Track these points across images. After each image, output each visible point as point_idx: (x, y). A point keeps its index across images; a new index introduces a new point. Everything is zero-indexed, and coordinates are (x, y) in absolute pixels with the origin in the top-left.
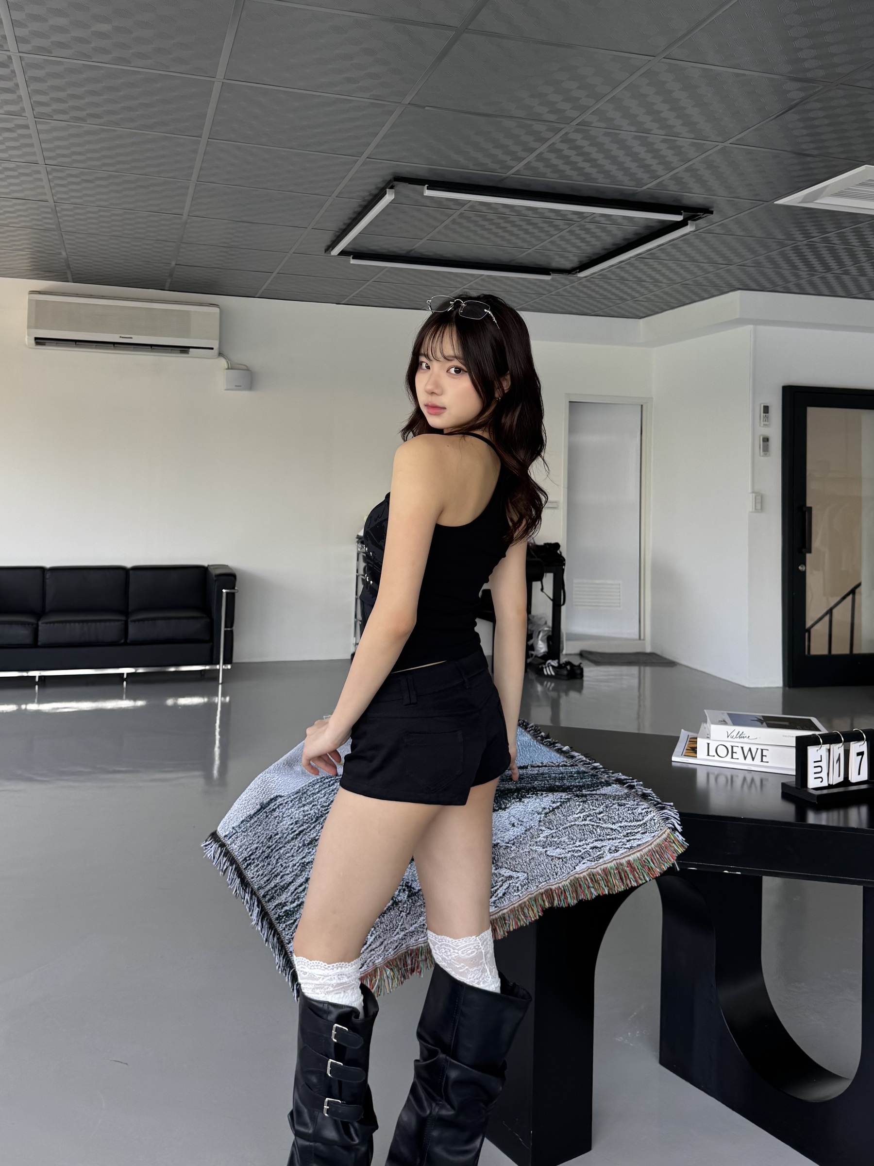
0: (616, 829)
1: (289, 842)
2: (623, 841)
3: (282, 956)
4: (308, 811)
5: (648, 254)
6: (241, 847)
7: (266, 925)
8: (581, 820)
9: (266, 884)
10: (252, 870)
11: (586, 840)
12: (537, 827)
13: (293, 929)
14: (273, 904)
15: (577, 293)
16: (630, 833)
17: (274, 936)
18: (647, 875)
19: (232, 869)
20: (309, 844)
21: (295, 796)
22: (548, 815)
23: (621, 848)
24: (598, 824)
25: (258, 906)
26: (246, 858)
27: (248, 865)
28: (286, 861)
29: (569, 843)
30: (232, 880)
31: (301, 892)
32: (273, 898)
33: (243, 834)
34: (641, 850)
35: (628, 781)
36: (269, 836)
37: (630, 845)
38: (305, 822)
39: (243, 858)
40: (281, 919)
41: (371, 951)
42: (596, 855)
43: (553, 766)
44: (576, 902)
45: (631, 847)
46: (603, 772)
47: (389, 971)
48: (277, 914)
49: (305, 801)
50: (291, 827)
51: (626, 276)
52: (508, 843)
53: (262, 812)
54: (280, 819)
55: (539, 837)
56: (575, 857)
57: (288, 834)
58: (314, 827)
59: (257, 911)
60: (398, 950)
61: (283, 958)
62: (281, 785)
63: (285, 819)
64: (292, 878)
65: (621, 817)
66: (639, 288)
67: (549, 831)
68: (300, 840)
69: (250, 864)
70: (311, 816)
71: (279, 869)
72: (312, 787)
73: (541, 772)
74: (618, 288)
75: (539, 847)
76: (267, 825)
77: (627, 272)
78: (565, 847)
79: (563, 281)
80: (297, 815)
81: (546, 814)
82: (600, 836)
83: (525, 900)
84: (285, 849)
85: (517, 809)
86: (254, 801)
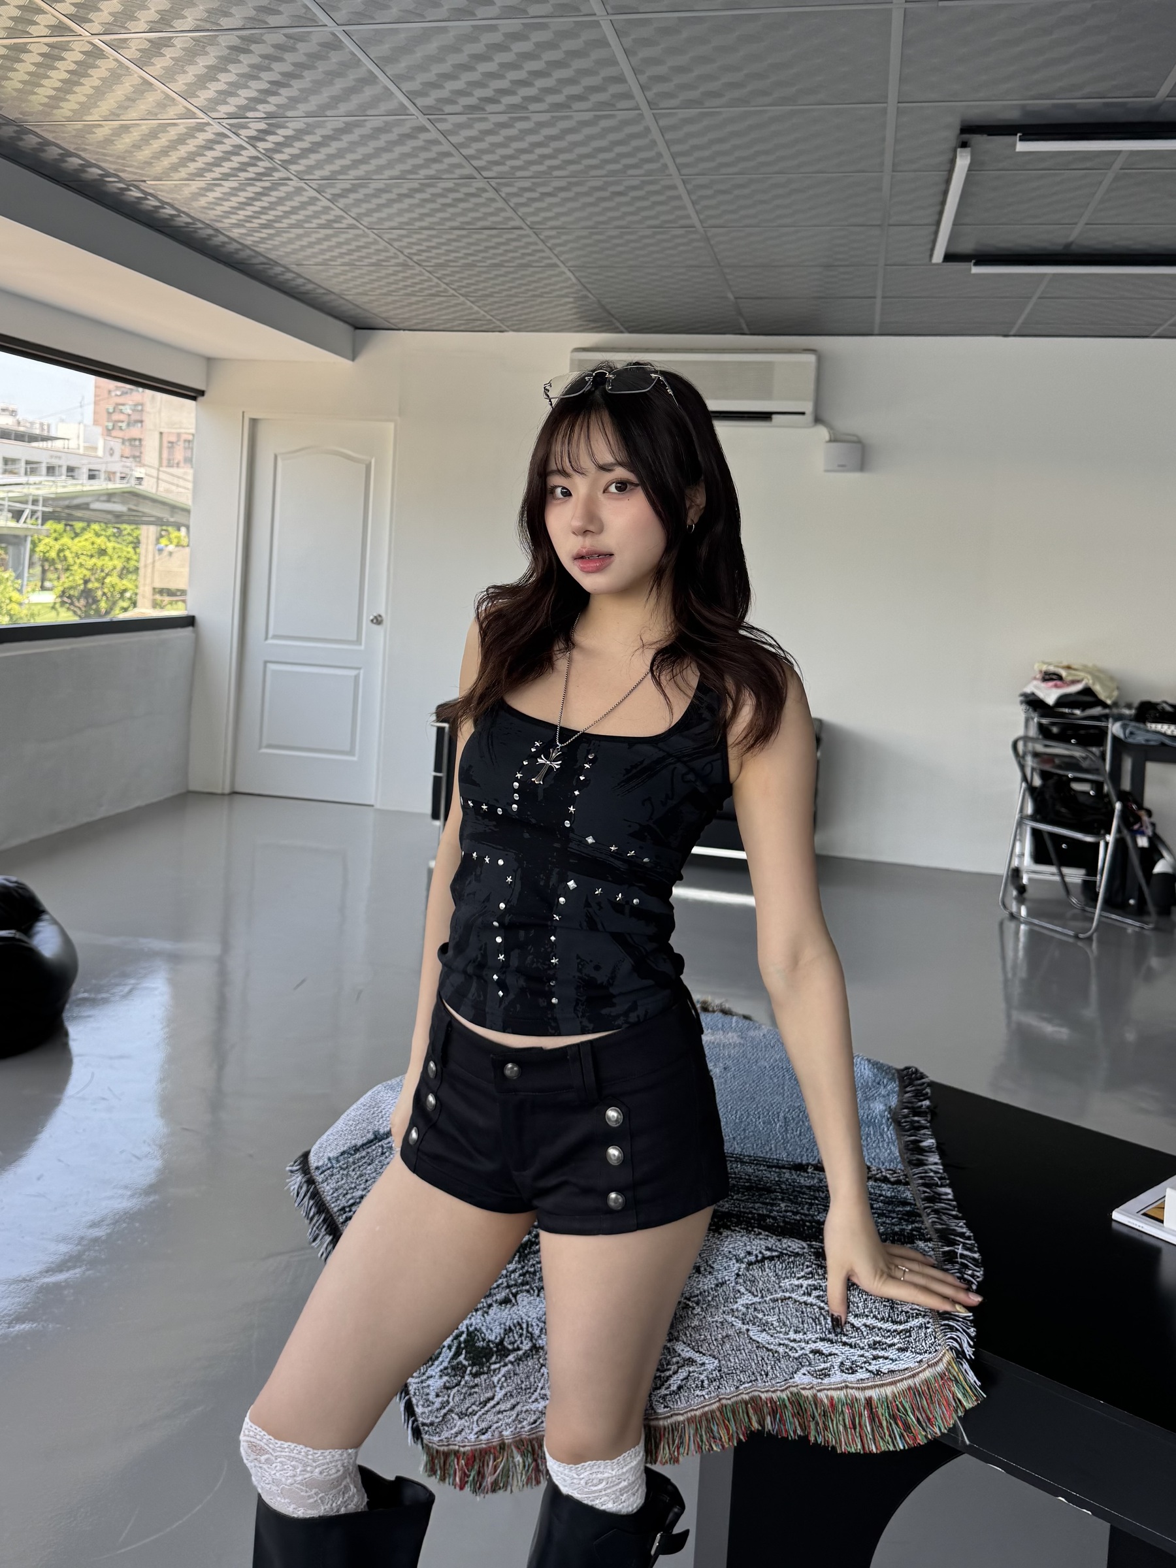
2: (867, 1354)
6: (337, 1190)
12: (733, 1284)
16: (880, 1343)
22: (751, 1267)
23: (862, 1368)
26: (343, 1208)
29: (778, 1329)
30: (317, 1236)
33: (341, 1172)
34: (899, 1382)
35: (958, 1240)
37: (878, 1367)
39: (340, 1207)
42: (819, 1368)
45: (877, 1372)
56: (790, 1357)
67: (750, 1298)
75: (737, 1320)
78: (774, 1333)
81: (750, 1264)
86: (364, 1125)
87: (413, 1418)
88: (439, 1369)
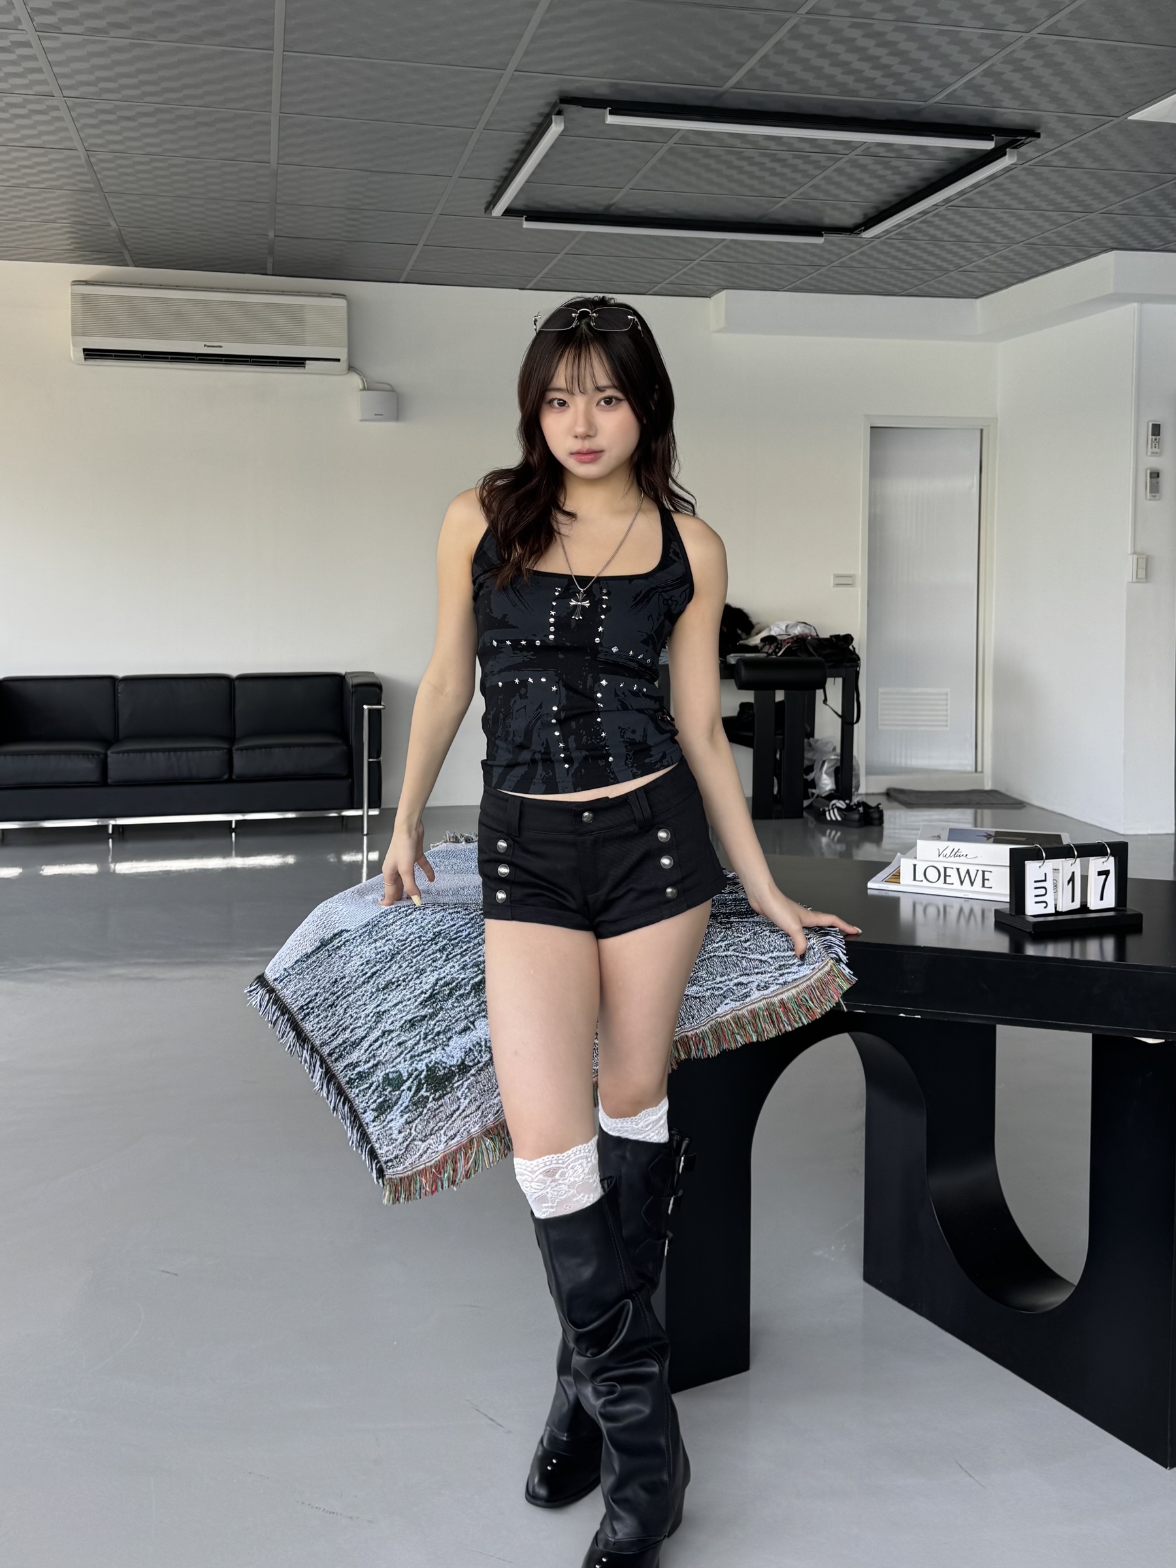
0: (766, 961)
1: (359, 987)
2: (774, 975)
3: (356, 1129)
4: (380, 947)
6: (295, 993)
7: (333, 1091)
8: (722, 950)
9: (331, 1039)
10: (311, 1022)
11: (729, 975)
13: (368, 1095)
14: (342, 1065)
16: (784, 965)
17: (344, 1104)
18: (805, 1017)
19: (284, 1020)
20: (384, 989)
21: (364, 930)
23: (773, 984)
24: (743, 955)
25: (321, 1066)
26: (302, 1007)
27: (306, 1015)
28: (357, 1010)
29: (707, 979)
31: (377, 1049)
32: (340, 1056)
33: (298, 977)
34: (798, 986)
36: (334, 980)
37: (784, 980)
38: (378, 962)
39: (299, 1007)
40: (352, 1083)
41: (465, 1117)
42: (741, 993)
44: (718, 1052)
45: (785, 983)
47: (488, 1142)
48: (348, 1077)
49: (376, 934)
50: (361, 968)
53: (323, 949)
54: (347, 959)
56: (716, 995)
57: (358, 977)
58: (390, 967)
59: (320, 1073)
60: (499, 1115)
61: (358, 1131)
63: (354, 958)
64: (366, 1032)
65: (772, 946)
68: (373, 984)
69: (308, 1014)
70: (385, 954)
71: (348, 1021)
72: (385, 917)
76: (330, 965)
78: (702, 984)
80: (368, 953)
82: (746, 970)
84: (355, 995)
86: (311, 936)
87: (376, 1161)
88: (399, 1111)
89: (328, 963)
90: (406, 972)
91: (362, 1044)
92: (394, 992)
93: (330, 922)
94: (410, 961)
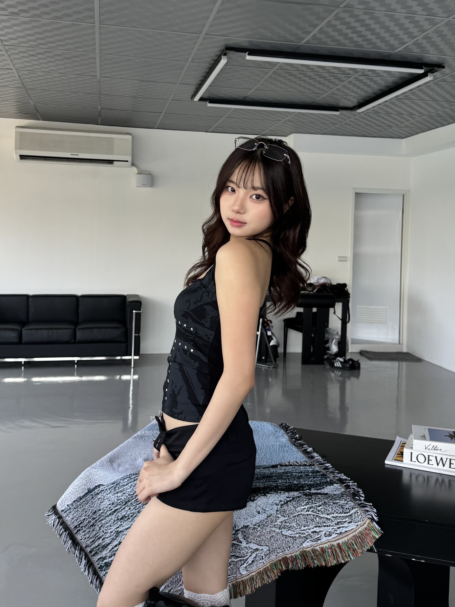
0: (330, 519)
1: (108, 516)
2: (335, 528)
4: (120, 496)
5: (404, 96)
6: (73, 519)
7: (91, 572)
9: (92, 544)
10: (81, 534)
11: (309, 526)
12: (275, 515)
14: (97, 558)
15: (359, 123)
16: (340, 522)
17: (97, 580)
18: (352, 555)
19: (65, 535)
20: (121, 519)
21: (112, 486)
22: (283, 506)
23: (333, 533)
24: (317, 515)
25: (85, 559)
26: (77, 526)
27: (78, 531)
28: (106, 528)
29: (296, 527)
30: (66, 542)
32: (96, 553)
33: (75, 510)
34: (348, 535)
35: (347, 481)
36: (94, 511)
37: (340, 531)
38: (119, 504)
39: (74, 526)
40: (102, 568)
42: (316, 538)
43: (296, 466)
44: (304, 567)
45: (341, 533)
46: (331, 472)
48: (100, 565)
49: (118, 489)
50: (109, 506)
51: (390, 111)
52: (255, 525)
53: (89, 495)
54: (102, 500)
55: (277, 522)
56: (302, 537)
57: (108, 511)
58: (124, 508)
59: (84, 563)
62: (103, 477)
63: (106, 500)
64: (110, 541)
65: (333, 510)
66: (399, 119)
67: (283, 518)
68: (115, 515)
69: (79, 530)
70: (122, 501)
71: (101, 534)
72: (123, 480)
73: (286, 471)
74: (385, 119)
75: (277, 529)
76: (93, 503)
77: (391, 108)
78: (294, 530)
79: (349, 115)
80: (113, 499)
81: (282, 505)
82: (318, 523)
83: (268, 565)
84: (105, 520)
85: (262, 501)
86: (83, 487)
89: (91, 502)
90: (133, 512)
91: (108, 547)
92: (126, 522)
93: (94, 479)
94: (135, 506)
